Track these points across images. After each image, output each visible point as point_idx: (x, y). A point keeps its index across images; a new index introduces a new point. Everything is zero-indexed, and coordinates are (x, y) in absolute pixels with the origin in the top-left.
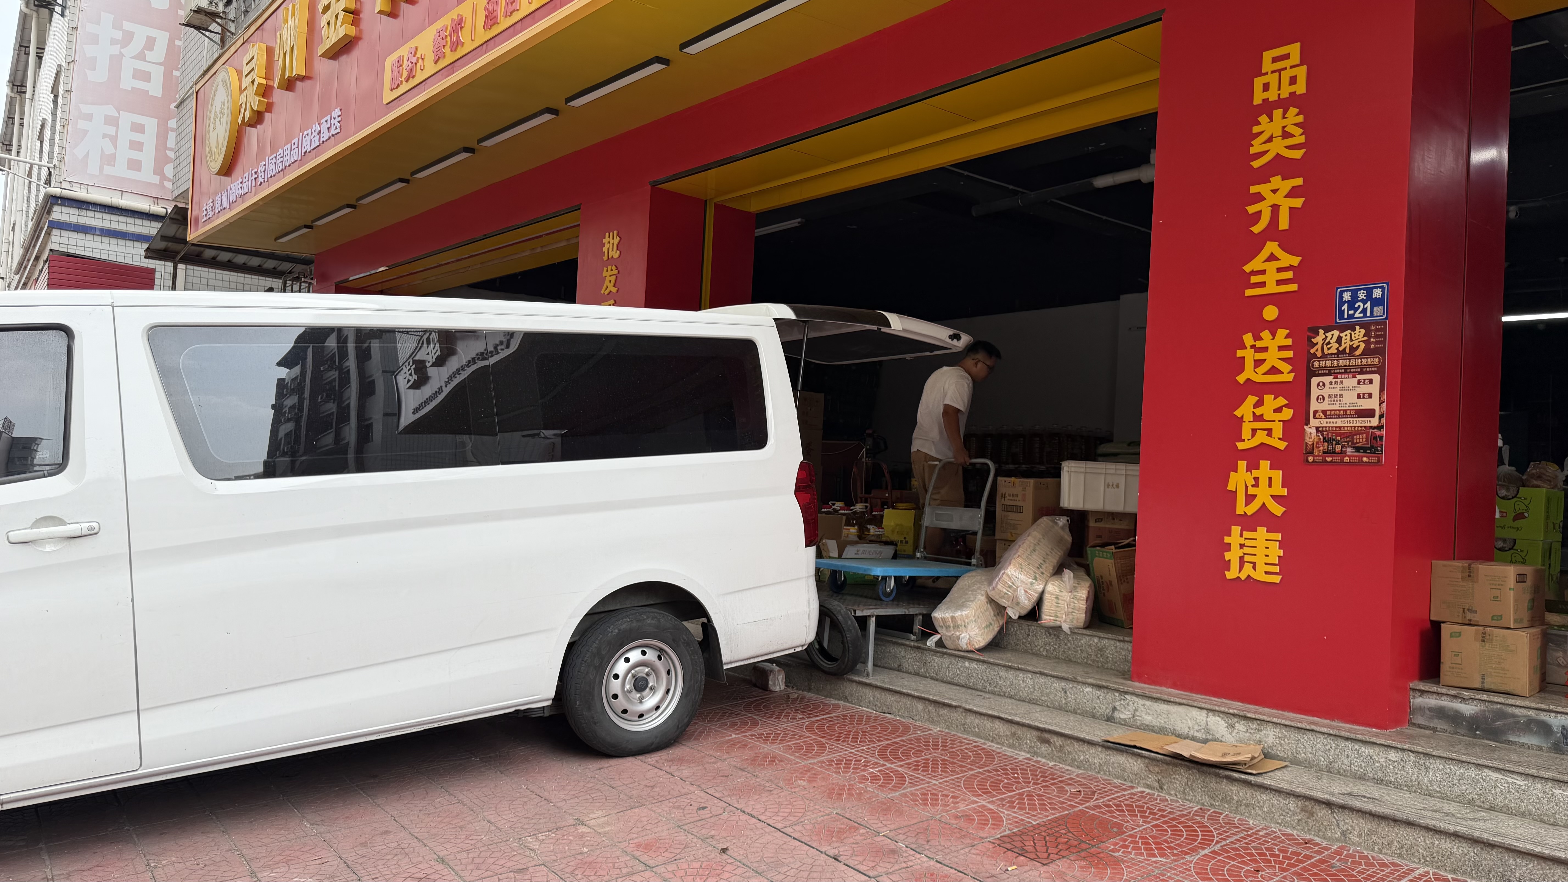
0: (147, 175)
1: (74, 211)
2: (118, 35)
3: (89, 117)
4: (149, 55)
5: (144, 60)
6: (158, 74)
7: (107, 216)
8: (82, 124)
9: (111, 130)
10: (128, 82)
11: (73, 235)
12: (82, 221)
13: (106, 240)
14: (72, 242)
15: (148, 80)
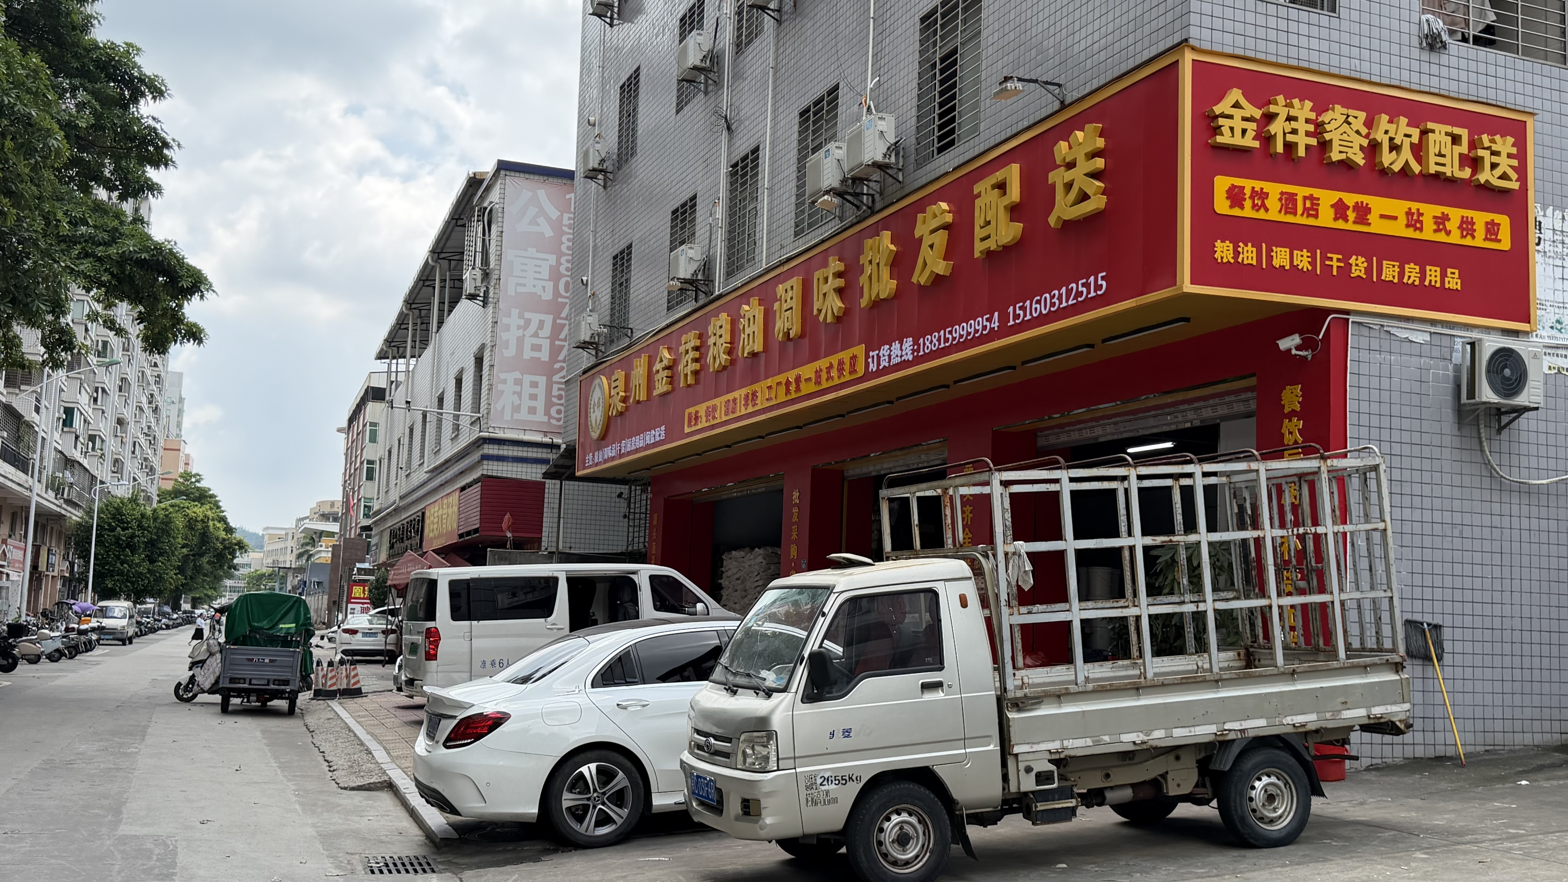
0: (541, 417)
1: (496, 447)
2: (522, 322)
3: (504, 382)
4: (541, 333)
5: (538, 337)
6: (546, 344)
7: (516, 448)
8: (500, 387)
9: (518, 389)
10: (528, 354)
11: (495, 463)
12: (501, 453)
13: (515, 464)
14: (495, 468)
15: (540, 351)
